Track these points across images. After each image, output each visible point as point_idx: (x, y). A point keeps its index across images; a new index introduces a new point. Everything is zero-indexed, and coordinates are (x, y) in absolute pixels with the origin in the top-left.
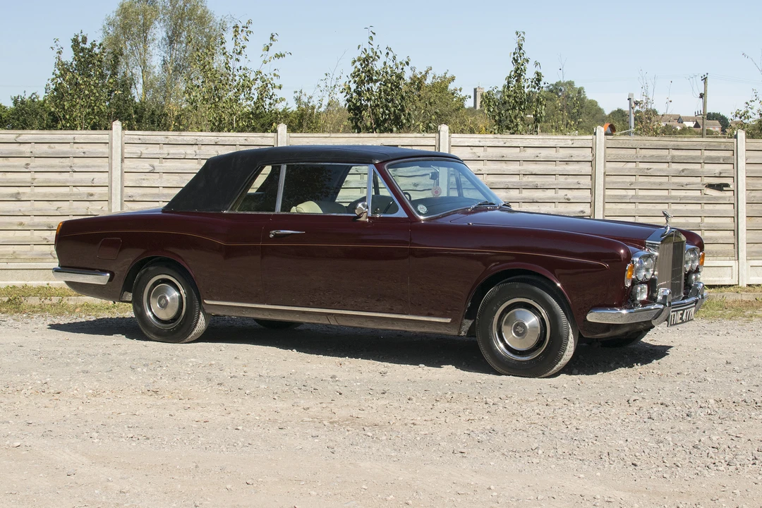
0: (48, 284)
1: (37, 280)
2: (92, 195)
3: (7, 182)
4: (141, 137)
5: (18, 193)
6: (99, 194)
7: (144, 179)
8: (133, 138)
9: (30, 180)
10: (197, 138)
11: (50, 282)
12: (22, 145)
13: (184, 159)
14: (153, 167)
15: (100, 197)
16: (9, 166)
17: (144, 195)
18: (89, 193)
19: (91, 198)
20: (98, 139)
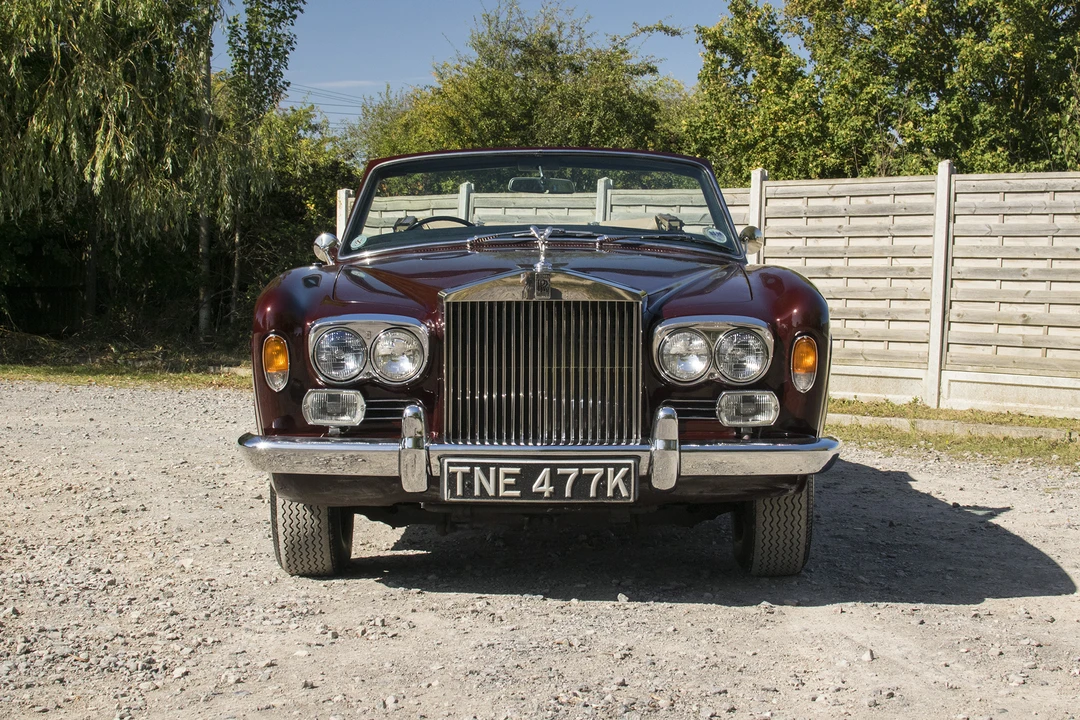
0: (856, 397)
1: (845, 390)
2: (912, 270)
3: (819, 252)
4: (974, 183)
5: (829, 268)
6: (921, 268)
7: (978, 247)
8: (965, 186)
9: (842, 249)
10: (1047, 181)
11: (858, 394)
12: (837, 200)
13: (1031, 214)
14: (990, 228)
15: (921, 273)
16: (819, 230)
17: (976, 271)
18: (908, 268)
19: (911, 275)
20: (922, 188)
